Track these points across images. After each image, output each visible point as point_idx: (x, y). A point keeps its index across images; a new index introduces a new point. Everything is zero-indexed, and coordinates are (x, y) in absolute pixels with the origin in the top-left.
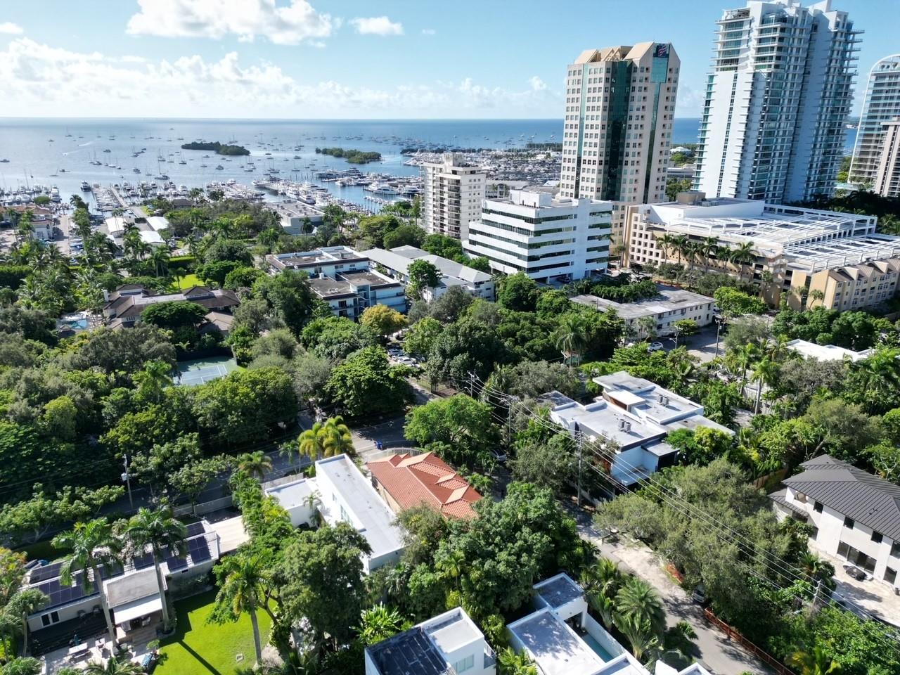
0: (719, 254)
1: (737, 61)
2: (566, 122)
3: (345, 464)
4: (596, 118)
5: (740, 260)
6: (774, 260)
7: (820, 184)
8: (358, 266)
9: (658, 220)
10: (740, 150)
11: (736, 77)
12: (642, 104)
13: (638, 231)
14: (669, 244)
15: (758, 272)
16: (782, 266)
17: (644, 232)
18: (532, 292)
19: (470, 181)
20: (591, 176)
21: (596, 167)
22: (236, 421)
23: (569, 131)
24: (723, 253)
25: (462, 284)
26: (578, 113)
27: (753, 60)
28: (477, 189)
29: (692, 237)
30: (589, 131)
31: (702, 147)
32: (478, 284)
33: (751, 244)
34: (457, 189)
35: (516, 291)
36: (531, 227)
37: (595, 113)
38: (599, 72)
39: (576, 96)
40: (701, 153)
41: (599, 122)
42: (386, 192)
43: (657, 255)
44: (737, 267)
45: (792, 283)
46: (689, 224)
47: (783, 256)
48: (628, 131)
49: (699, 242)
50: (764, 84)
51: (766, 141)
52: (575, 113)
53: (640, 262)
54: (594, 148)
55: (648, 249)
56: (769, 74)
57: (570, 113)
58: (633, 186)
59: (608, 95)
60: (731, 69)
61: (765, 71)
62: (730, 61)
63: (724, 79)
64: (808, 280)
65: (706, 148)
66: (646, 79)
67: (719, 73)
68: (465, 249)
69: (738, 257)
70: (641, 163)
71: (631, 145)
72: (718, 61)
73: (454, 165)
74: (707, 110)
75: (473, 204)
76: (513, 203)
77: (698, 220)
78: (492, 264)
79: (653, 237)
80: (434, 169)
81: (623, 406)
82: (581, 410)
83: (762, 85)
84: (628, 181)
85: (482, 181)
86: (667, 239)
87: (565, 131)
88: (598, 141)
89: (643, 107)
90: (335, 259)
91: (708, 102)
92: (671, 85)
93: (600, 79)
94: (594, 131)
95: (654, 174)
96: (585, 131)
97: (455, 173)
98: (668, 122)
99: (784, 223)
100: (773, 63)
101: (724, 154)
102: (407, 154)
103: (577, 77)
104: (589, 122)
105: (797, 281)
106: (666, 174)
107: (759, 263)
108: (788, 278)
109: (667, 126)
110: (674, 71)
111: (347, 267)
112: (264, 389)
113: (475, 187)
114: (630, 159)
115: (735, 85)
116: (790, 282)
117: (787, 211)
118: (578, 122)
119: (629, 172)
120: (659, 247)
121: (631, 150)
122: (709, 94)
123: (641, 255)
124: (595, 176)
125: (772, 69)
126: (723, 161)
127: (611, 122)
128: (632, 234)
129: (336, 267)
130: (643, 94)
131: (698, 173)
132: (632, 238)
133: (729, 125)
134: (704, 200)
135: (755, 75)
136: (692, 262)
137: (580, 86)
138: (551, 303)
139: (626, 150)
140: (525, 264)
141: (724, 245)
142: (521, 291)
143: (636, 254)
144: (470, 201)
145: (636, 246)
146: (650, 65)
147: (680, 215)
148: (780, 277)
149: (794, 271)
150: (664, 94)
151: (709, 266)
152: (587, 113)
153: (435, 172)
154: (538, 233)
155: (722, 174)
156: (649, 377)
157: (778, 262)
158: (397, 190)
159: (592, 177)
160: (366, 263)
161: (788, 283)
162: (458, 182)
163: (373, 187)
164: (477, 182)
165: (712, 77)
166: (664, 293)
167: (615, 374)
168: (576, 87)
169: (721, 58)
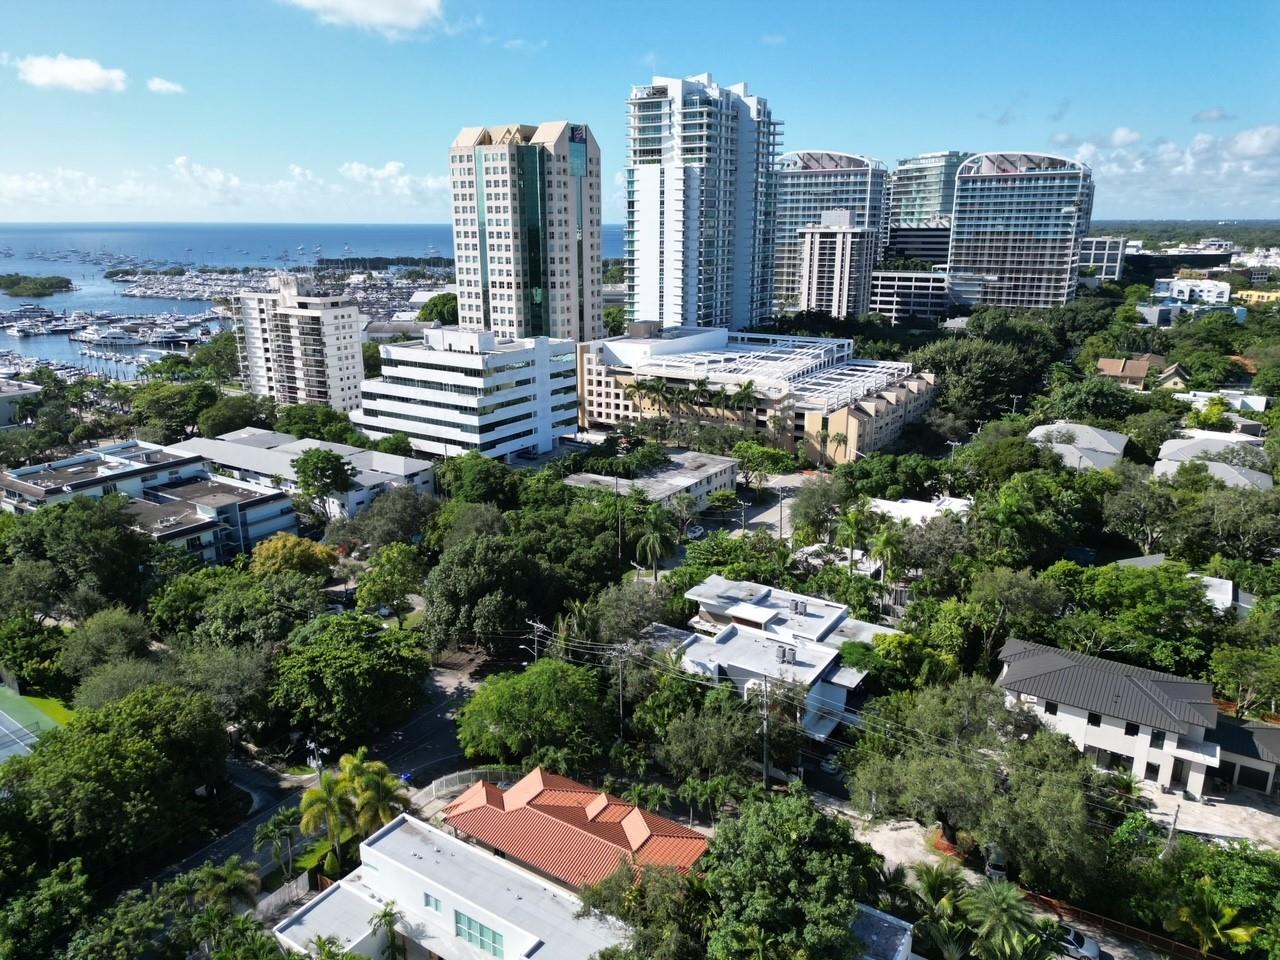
0: (715, 400)
1: (659, 152)
2: (456, 229)
3: (414, 831)
4: (504, 222)
5: (743, 404)
6: (779, 401)
7: (763, 305)
8: (185, 472)
9: (615, 360)
10: (680, 265)
11: (662, 172)
12: (563, 204)
13: (595, 378)
14: (644, 391)
15: (761, 418)
16: (790, 407)
17: (603, 379)
18: (508, 480)
19: (336, 318)
20: (506, 304)
21: (513, 291)
22: (144, 811)
23: (463, 241)
24: (719, 398)
25: (385, 479)
26: (475, 216)
27: (680, 152)
28: (347, 330)
29: (669, 380)
30: (495, 241)
31: (632, 262)
32: (411, 477)
33: (751, 383)
34: (317, 332)
35: (485, 480)
36: (478, 382)
37: (502, 216)
38: (499, 158)
39: (467, 191)
40: (632, 270)
41: (509, 228)
42: (118, 342)
43: (626, 408)
44: (736, 415)
45: (806, 429)
46: (664, 363)
47: (790, 396)
48: (550, 242)
49: (683, 387)
50: (698, 182)
51: (708, 254)
52: (469, 216)
53: (603, 420)
54: (505, 264)
55: (613, 401)
56: (702, 169)
57: (461, 216)
58: (565, 316)
59: (516, 190)
60: (653, 162)
61: (696, 165)
62: (650, 152)
63: (647, 174)
64: (825, 422)
65: (636, 264)
66: (564, 171)
67: (638, 166)
68: (356, 424)
69: (741, 401)
70: (571, 284)
71: (557, 260)
72: (635, 152)
73: (299, 294)
74: (631, 214)
75: (344, 353)
76: (431, 348)
77: (671, 357)
78: (416, 444)
79: (618, 385)
80: (260, 301)
81: (757, 625)
82: (709, 644)
83: (696, 183)
84: (559, 310)
85: (353, 318)
86: (640, 385)
87: (456, 241)
88: (511, 254)
89: (565, 209)
90: (138, 466)
91: (631, 204)
92: (593, 180)
93: (503, 168)
94: (503, 242)
95: (588, 300)
96: (489, 241)
97: (303, 306)
98: (595, 229)
99: (764, 354)
100: (704, 155)
101: (662, 270)
102: (119, 278)
103: (466, 165)
104: (494, 229)
105: (812, 424)
106: (600, 299)
107: (762, 407)
108: (799, 422)
109: (596, 235)
110: (594, 161)
111: (163, 477)
112: (166, 732)
113: (344, 327)
114: (558, 279)
115: (662, 182)
116: (803, 427)
117: (750, 340)
118: (476, 228)
119: (558, 298)
120: (628, 397)
121: (557, 267)
122: (631, 193)
123: (603, 410)
124: (513, 304)
125: (704, 164)
126: (661, 279)
127: (526, 229)
128: (586, 383)
129: (143, 480)
130: (563, 191)
131: (631, 296)
132: (587, 387)
133: (662, 233)
134: (661, 331)
135: (686, 170)
136: (676, 413)
137: (472, 178)
138: (545, 492)
139: (551, 267)
140: (475, 439)
141: (717, 388)
142: (492, 479)
143: (595, 409)
144: (339, 349)
145: (595, 399)
146: (566, 152)
147: (645, 353)
148: (789, 422)
149: (807, 413)
150: (587, 192)
151: (699, 417)
152: (488, 216)
153: (263, 306)
154: (487, 391)
155: (661, 297)
156: (753, 577)
157: (786, 403)
158: (137, 337)
159: (508, 307)
160: (199, 466)
161: (800, 428)
162: (316, 320)
163: (91, 333)
164: (346, 319)
165: (631, 172)
166: (675, 458)
167: (706, 580)
168: (467, 178)
169: (638, 148)
